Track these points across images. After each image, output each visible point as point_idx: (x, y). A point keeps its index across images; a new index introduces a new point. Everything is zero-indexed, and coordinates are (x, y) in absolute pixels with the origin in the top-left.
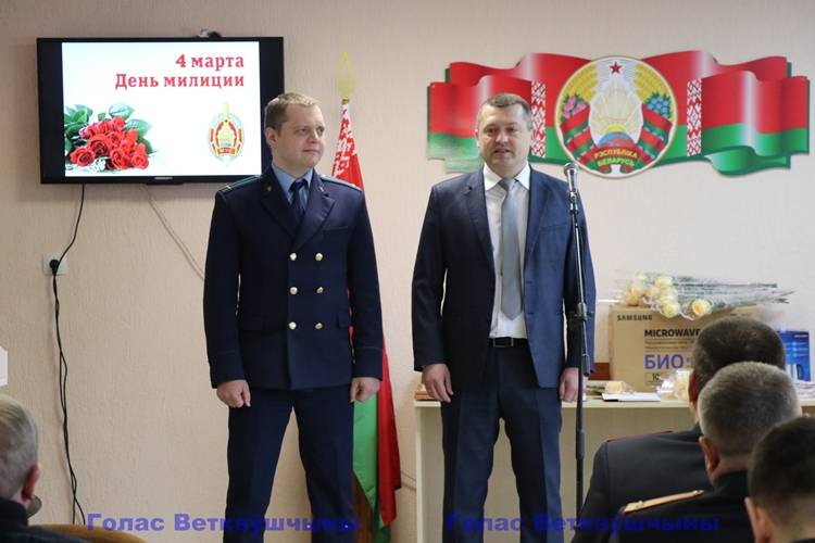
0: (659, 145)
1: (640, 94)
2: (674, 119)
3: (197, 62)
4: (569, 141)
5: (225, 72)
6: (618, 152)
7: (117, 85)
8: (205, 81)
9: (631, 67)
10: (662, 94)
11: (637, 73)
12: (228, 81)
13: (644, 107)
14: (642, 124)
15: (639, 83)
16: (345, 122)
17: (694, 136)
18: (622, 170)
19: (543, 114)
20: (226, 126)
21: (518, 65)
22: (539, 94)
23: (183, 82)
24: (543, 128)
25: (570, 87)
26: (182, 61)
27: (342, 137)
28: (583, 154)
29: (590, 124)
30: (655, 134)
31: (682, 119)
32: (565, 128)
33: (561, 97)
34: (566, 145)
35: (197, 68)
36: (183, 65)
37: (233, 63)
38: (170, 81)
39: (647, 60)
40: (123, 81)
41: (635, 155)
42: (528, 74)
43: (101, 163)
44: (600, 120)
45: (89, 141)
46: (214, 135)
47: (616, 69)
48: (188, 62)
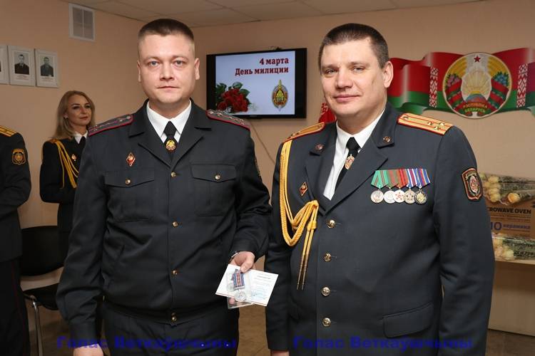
0: (500, 102)
1: (490, 73)
2: (510, 87)
3: (269, 62)
4: (450, 98)
5: (281, 66)
6: (477, 105)
7: (236, 74)
8: (272, 71)
9: (486, 58)
10: (503, 73)
11: (489, 62)
12: (281, 70)
13: (493, 80)
14: (491, 89)
15: (490, 67)
17: (521, 96)
18: (478, 115)
19: (436, 84)
20: (280, 92)
21: (424, 58)
22: (434, 74)
23: (262, 71)
24: (436, 92)
25: (451, 70)
26: (262, 62)
28: (457, 106)
29: (462, 90)
30: (498, 95)
31: (515, 87)
32: (448, 91)
33: (446, 75)
34: (448, 100)
35: (268, 64)
36: (263, 63)
37: (284, 61)
38: (257, 71)
39: (495, 54)
40: (239, 72)
41: (486, 107)
42: (429, 64)
43: (230, 109)
44: (467, 87)
45: (225, 99)
46: (274, 96)
47: (477, 59)
48: (265, 62)
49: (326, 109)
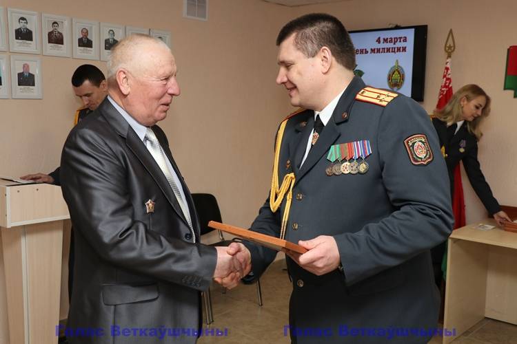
3: (385, 40)
5: (399, 45)
8: (388, 50)
12: (399, 49)
16: (447, 69)
20: (396, 73)
23: (378, 51)
26: (378, 41)
27: (445, 76)
35: (385, 44)
36: (379, 43)
37: (402, 40)
38: (373, 51)
46: (390, 78)
48: (382, 40)
49: (443, 91)
